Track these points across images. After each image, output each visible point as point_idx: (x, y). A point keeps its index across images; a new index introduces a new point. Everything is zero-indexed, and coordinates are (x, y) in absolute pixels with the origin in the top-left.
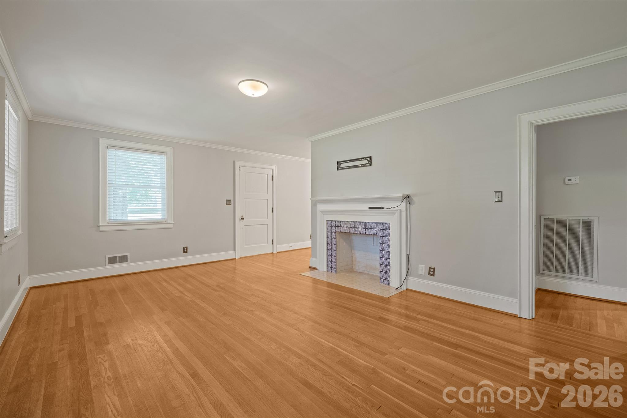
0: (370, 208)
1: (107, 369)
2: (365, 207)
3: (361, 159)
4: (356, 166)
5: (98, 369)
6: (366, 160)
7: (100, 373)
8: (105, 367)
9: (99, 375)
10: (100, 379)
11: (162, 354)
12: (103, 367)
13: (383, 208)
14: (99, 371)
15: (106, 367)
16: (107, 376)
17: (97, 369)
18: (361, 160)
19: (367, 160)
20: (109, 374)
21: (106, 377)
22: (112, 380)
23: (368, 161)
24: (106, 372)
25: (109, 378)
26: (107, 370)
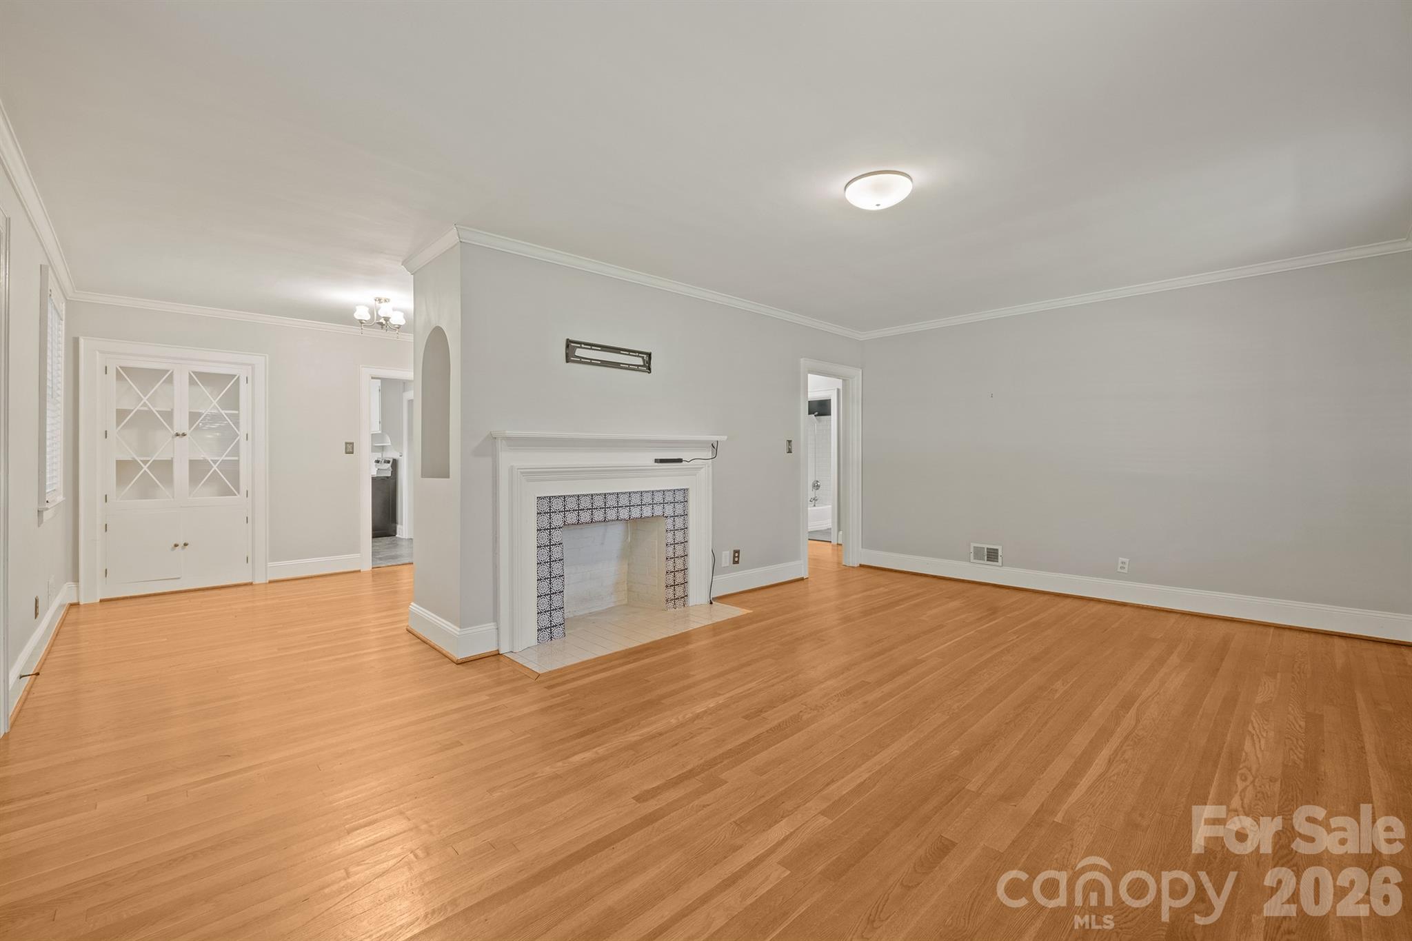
0: (656, 461)
1: (1238, 793)
2: (646, 458)
3: (630, 352)
4: (616, 365)
5: (1258, 805)
6: (640, 357)
7: (1256, 796)
8: (1242, 800)
9: (1259, 792)
10: (1260, 787)
11: (1124, 752)
12: (1245, 802)
13: (680, 461)
14: (1256, 800)
15: (1239, 797)
16: (1244, 783)
17: (1257, 807)
18: (629, 355)
19: (641, 359)
20: (1240, 785)
21: (1248, 783)
22: (1239, 772)
23: (644, 360)
24: (1244, 790)
25: (1243, 778)
26: (1241, 792)
